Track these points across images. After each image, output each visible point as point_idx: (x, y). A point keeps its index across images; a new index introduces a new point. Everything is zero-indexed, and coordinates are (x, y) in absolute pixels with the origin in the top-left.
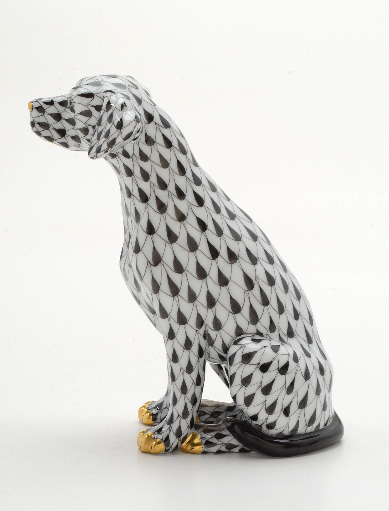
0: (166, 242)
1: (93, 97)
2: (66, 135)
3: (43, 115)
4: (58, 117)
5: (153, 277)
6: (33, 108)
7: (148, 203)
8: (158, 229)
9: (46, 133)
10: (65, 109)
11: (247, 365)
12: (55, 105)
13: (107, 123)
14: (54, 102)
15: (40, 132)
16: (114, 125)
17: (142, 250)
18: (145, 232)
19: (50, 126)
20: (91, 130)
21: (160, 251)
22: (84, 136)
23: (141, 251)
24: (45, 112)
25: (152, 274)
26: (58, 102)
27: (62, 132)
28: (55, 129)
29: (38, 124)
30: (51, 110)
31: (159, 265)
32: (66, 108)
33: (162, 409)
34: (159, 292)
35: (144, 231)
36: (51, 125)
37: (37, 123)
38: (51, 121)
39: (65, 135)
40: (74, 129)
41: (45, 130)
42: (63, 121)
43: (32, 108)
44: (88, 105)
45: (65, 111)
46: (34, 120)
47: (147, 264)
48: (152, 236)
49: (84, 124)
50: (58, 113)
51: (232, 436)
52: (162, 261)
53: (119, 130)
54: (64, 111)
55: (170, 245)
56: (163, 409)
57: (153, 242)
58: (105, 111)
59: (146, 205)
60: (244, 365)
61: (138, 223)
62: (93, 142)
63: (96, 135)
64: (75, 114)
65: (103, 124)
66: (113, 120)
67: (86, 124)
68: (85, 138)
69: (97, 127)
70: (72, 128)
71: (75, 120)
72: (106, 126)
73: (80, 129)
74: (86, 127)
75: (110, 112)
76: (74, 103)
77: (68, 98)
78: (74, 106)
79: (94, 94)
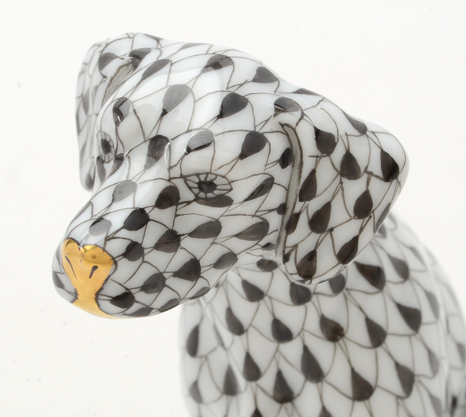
1: (267, 140)
2: (203, 270)
3: (144, 262)
6: (116, 260)
10: (177, 210)
12: (152, 216)
13: (341, 183)
14: (147, 210)
15: (150, 306)
16: (377, 177)
19: (164, 275)
20: (275, 221)
22: (257, 244)
24: (145, 251)
27: (191, 270)
28: (176, 274)
29: (140, 291)
32: (179, 206)
36: (166, 271)
39: (200, 270)
40: (216, 243)
41: (160, 291)
42: (187, 243)
43: (116, 263)
44: (268, 167)
45: (179, 215)
46: (128, 288)
49: (253, 216)
50: (167, 231)
53: (395, 181)
54: (176, 216)
58: (321, 157)
61: (341, 342)
62: (299, 245)
63: (303, 223)
64: (232, 206)
65: (326, 189)
66: (362, 166)
67: (258, 214)
68: (257, 247)
69: (299, 205)
70: (212, 244)
71: (222, 220)
72: (340, 191)
73: (238, 236)
74: (259, 220)
75: (338, 154)
76: (232, 184)
77: (169, 180)
78: (231, 189)
79: (261, 131)
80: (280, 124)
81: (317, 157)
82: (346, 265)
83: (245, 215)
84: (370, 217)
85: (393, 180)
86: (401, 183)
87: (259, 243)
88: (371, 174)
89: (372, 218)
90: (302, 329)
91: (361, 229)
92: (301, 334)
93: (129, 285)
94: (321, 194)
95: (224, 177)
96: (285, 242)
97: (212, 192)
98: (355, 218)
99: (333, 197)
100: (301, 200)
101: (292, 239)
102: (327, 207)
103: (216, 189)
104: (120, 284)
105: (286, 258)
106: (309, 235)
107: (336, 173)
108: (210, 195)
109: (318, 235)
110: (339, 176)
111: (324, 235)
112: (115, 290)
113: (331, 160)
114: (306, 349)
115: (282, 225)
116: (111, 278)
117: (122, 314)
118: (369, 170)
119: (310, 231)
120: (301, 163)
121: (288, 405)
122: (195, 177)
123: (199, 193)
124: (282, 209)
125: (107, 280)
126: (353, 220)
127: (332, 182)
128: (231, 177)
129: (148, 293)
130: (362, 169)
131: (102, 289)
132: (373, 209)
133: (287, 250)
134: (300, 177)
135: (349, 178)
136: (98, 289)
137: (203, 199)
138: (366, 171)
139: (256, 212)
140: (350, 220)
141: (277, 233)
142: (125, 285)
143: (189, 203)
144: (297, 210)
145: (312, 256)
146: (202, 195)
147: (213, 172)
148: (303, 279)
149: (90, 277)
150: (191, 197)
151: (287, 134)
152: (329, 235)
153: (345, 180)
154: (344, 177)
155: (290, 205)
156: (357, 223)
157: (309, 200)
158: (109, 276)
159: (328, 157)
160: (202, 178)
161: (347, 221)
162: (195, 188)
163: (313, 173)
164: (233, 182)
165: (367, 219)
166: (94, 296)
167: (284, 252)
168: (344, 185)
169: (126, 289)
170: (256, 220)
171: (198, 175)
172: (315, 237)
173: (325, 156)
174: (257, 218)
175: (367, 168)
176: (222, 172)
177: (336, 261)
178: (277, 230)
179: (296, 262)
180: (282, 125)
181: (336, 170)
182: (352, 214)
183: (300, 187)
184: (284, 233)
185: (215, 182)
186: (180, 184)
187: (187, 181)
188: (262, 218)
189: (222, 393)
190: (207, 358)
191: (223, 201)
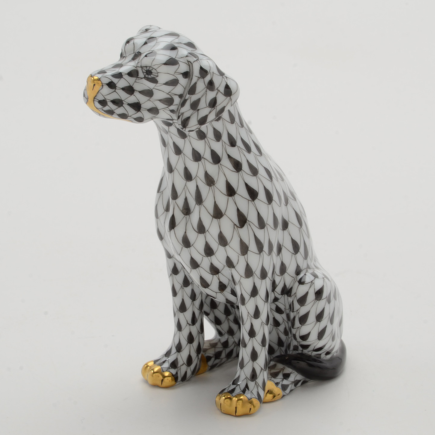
0: (248, 200)
1: (179, 64)
2: (142, 109)
3: (115, 91)
4: (130, 90)
5: (241, 239)
6: (103, 84)
7: (220, 164)
8: (237, 189)
9: (120, 110)
10: (136, 80)
12: (124, 77)
13: (206, 91)
14: (123, 74)
15: (114, 111)
16: (221, 93)
17: (226, 215)
18: (225, 195)
19: (123, 102)
20: (177, 100)
21: (244, 210)
22: (167, 107)
23: (225, 215)
24: (117, 87)
25: (240, 237)
26: (127, 73)
27: (137, 106)
28: (129, 104)
29: (111, 102)
30: (121, 83)
31: (246, 225)
34: (248, 253)
35: (224, 194)
36: (125, 101)
37: (110, 101)
38: (123, 95)
39: (141, 109)
40: (150, 101)
41: (119, 107)
42: (136, 94)
43: (103, 86)
44: (176, 73)
45: (136, 82)
46: (106, 98)
47: (234, 228)
48: (233, 197)
49: (167, 94)
50: (129, 86)
51: (296, 372)
52: (247, 221)
53: (229, 97)
54: (135, 82)
55: (253, 202)
56: (180, 367)
57: (236, 204)
58: (200, 78)
59: (219, 166)
60: (318, 301)
61: (212, 187)
62: (185, 113)
63: (188, 105)
64: (158, 85)
65: (200, 92)
66: (216, 87)
67: (170, 94)
68: (167, 109)
69: (188, 96)
70: (148, 100)
71: (154, 90)
72: (205, 95)
73: (160, 100)
74: (170, 97)
75: (208, 79)
76: (158, 74)
77: (136, 67)
78: (157, 76)
79: (177, 60)
80: (187, 60)
81: (198, 77)
82: (201, 126)
83: (164, 92)
84: (215, 108)
85: (228, 96)
86: (232, 100)
87: (169, 108)
88: (219, 91)
89: (215, 109)
90: (196, 176)
91: (210, 112)
92: (196, 178)
93: (107, 97)
94: (197, 94)
95: (155, 70)
96: (180, 111)
97: (150, 75)
98: (208, 107)
99: (202, 96)
100: (189, 94)
101: (183, 110)
102: (199, 100)
103: (152, 74)
104: (103, 96)
105: (179, 117)
106: (189, 110)
107: (205, 86)
108: (149, 76)
109: (193, 111)
110: (206, 88)
111: (195, 111)
112: (101, 98)
114: (197, 186)
115: (180, 103)
116: (100, 91)
117: (101, 109)
118: (218, 89)
119: (190, 108)
120: (192, 78)
121: (188, 216)
122: (145, 68)
123: (146, 75)
124: (181, 96)
125: (98, 92)
126: (208, 108)
127: (203, 90)
128: (158, 70)
129: (114, 104)
130: (216, 88)
131: (96, 96)
132: (217, 105)
133: (179, 115)
134: (190, 84)
135: (210, 90)
136: (95, 96)
137: (147, 78)
138: (217, 89)
139: (169, 92)
140: (206, 107)
141: (177, 106)
142: (105, 96)
143: (142, 78)
144: (186, 98)
145: (188, 118)
146: (147, 76)
147: (152, 66)
148: (182, 127)
149: (93, 90)
150: (143, 76)
151: (189, 66)
152: (197, 112)
153: (208, 90)
154: (208, 89)
155: (184, 95)
156: (209, 109)
157: (192, 95)
158: (99, 91)
159: (203, 79)
160: (148, 68)
161: (205, 108)
162: (145, 72)
163: (196, 83)
164: (159, 73)
165: (213, 109)
166: (93, 99)
167: (178, 115)
168: (207, 92)
169: (105, 98)
170: (168, 96)
171: (146, 67)
172: (191, 111)
173: (202, 78)
174: (169, 95)
175: (218, 88)
176: (155, 67)
177: (197, 123)
178: (177, 105)
179: (181, 120)
180: (188, 61)
181: (205, 85)
182: (208, 105)
183: (189, 88)
184: (180, 107)
185: (152, 71)
186: (140, 70)
187: (143, 69)
188: (171, 96)
189: (165, 211)
190: (162, 193)
191: (154, 81)
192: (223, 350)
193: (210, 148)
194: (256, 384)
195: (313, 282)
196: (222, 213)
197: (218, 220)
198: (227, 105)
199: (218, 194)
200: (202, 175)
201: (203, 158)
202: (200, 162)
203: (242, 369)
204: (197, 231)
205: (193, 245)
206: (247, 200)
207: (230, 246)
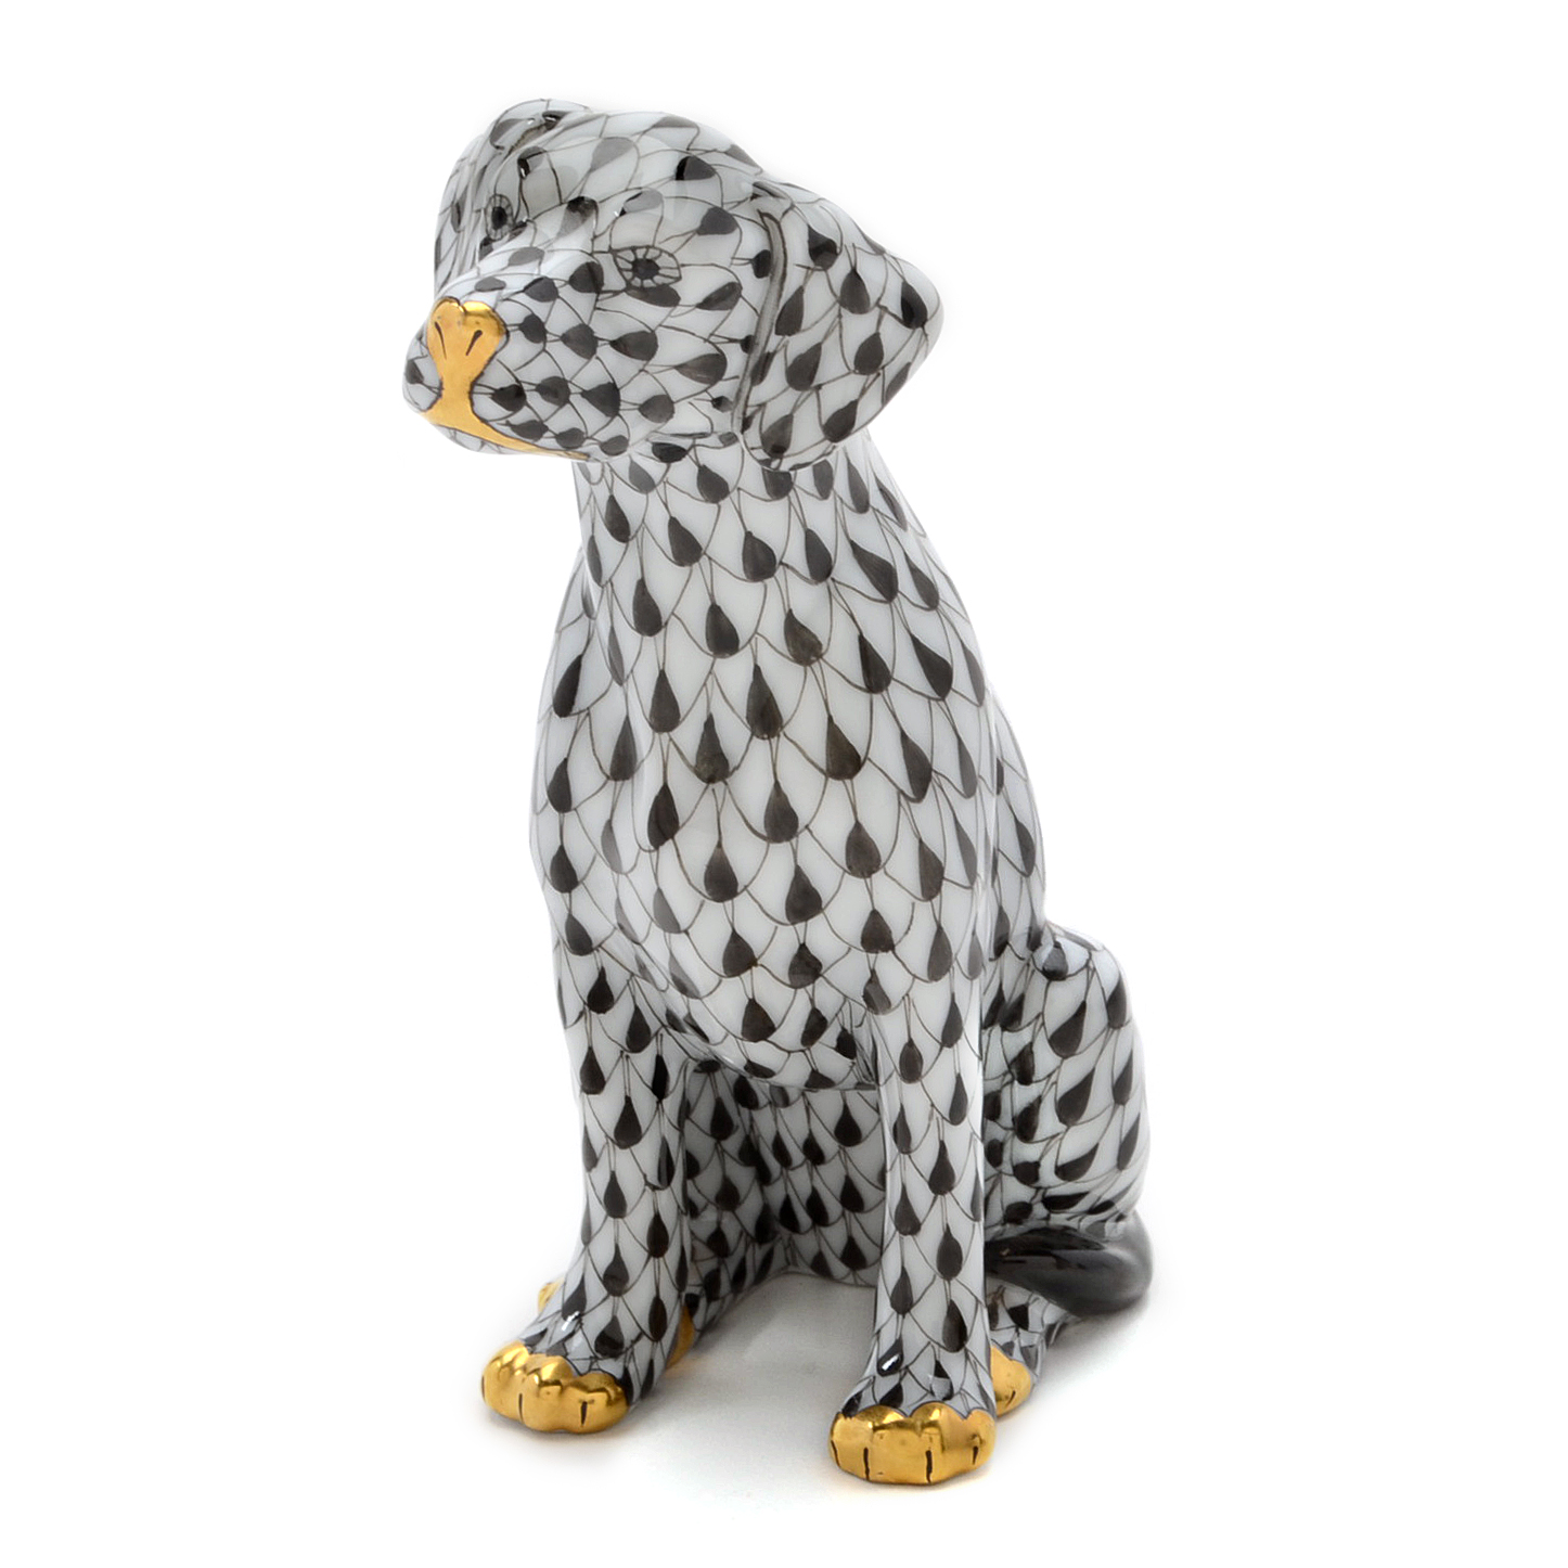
0: (929, 698)
1: (737, 225)
2: (623, 406)
3: (544, 350)
4: (582, 341)
5: (921, 841)
6: (509, 328)
7: (833, 580)
8: (894, 662)
9: (562, 420)
10: (597, 300)
11: (1122, 1029)
12: (562, 293)
13: (840, 316)
14: (557, 284)
15: (546, 424)
17: (870, 760)
18: (860, 688)
19: (570, 385)
20: (736, 359)
21: (919, 738)
22: (706, 390)
23: (867, 762)
24: (548, 335)
25: (917, 834)
26: (568, 279)
27: (607, 398)
28: (585, 394)
29: (536, 390)
30: (559, 318)
31: (930, 790)
32: (601, 296)
33: (627, 1349)
34: (943, 888)
35: (856, 686)
36: (573, 381)
37: (534, 387)
38: (565, 361)
39: (619, 405)
40: (647, 372)
41: (560, 406)
42: (606, 352)
43: (508, 333)
44: (735, 261)
45: (599, 309)
46: (520, 379)
47: (899, 803)
49: (706, 340)
50: (581, 324)
52: (933, 774)
53: (920, 329)
54: (596, 308)
55: (942, 703)
56: (631, 1346)
57: (895, 716)
58: (813, 270)
59: (829, 588)
60: (1114, 1033)
61: (816, 666)
62: (769, 405)
63: (777, 373)
64: (679, 310)
65: (817, 322)
66: (873, 297)
67: (713, 339)
68: (705, 395)
69: (775, 340)
70: (641, 371)
71: (661, 334)
72: (837, 328)
73: (680, 368)
74: (713, 351)
75: (840, 270)
76: (682, 269)
77: (591, 255)
78: (679, 279)
79: (731, 212)
80: (759, 211)
81: (808, 268)
82: (836, 444)
83: (693, 334)
84: (879, 375)
85: (917, 327)
86: (929, 337)
87: (709, 391)
88: (884, 309)
89: (881, 377)
90: (756, 632)
91: (863, 391)
92: (753, 641)
93: (524, 375)
94: (809, 328)
95: (671, 255)
96: (748, 397)
97: (651, 278)
98: (854, 372)
99: (826, 337)
100: (777, 333)
101: (760, 393)
102: (816, 351)
103: (658, 274)
104: (509, 370)
105: (746, 424)
106: (785, 391)
107: (834, 299)
108: (648, 283)
109: (799, 393)
110: (837, 305)
111: (806, 393)
112: (499, 379)
113: (827, 276)
114: (757, 671)
115: (746, 370)
116: (498, 356)
117: (504, 422)
118: (882, 303)
119: (787, 384)
120: (784, 275)
121: (719, 786)
122: (630, 252)
123: (633, 278)
125: (492, 358)
126: (853, 375)
127: (827, 313)
128: (682, 257)
129: (545, 399)
130: (873, 300)
131: (482, 374)
132: (884, 363)
133: (748, 413)
134: (780, 296)
135: (853, 312)
136: (476, 375)
137: (635, 288)
138: (877, 304)
139: (712, 335)
140: (848, 374)
141: (738, 381)
142: (515, 373)
143: (616, 293)
144: (770, 348)
145: (786, 423)
146: (637, 282)
147: (657, 245)
148: (768, 457)
149: (467, 354)
150: (621, 285)
151: (766, 229)
152: (814, 395)
153: (845, 312)
154: (844, 307)
155: (761, 340)
156: (857, 381)
157: (790, 335)
158: (496, 353)
159: (823, 273)
160: (640, 254)
161: (843, 376)
162: (627, 270)
163: (800, 291)
164: (683, 265)
165: (872, 376)
166: (468, 388)
167: (744, 413)
168: (843, 320)
169: (517, 380)
170: (709, 349)
171: (634, 249)
172: (792, 395)
173: (819, 270)
174: (710, 346)
175: (879, 299)
176: (670, 246)
177: (821, 435)
178: (737, 377)
179: (761, 429)
180: (762, 215)
181: (835, 295)
182: (852, 367)
183: (779, 312)
184: (748, 383)
185: (657, 262)
186: (605, 262)
187: (618, 260)
188: (718, 349)
189: (608, 778)
190: (588, 714)
191: (665, 297)
192: (719, 1263)
193: (804, 525)
194: (967, 1357)
195: (1091, 965)
196: (859, 757)
197: (848, 781)
198: (914, 358)
199: (836, 687)
200: (774, 627)
201: (781, 563)
202: (770, 582)
203: (908, 1315)
204: (765, 834)
205: (749, 889)
206: (926, 700)
207: (888, 870)
